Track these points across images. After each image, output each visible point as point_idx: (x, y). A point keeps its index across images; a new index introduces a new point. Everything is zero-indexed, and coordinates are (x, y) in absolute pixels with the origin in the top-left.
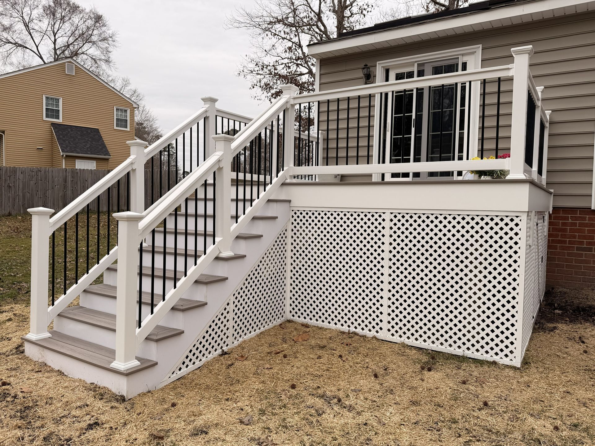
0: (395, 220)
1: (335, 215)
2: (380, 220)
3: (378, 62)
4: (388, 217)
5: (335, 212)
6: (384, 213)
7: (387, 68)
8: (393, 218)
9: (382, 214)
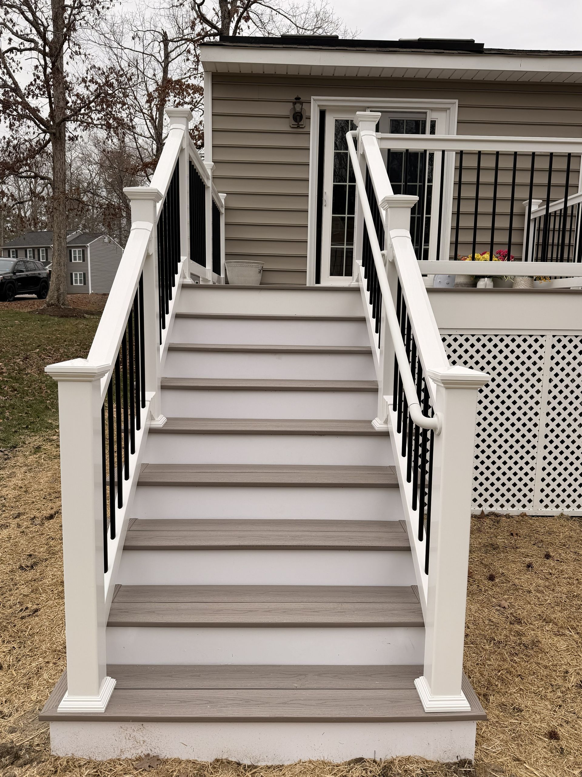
0: (559, 347)
1: (461, 340)
2: (536, 346)
3: (312, 97)
4: (548, 341)
5: (461, 335)
6: (542, 336)
7: (323, 108)
8: (556, 344)
9: (539, 338)
